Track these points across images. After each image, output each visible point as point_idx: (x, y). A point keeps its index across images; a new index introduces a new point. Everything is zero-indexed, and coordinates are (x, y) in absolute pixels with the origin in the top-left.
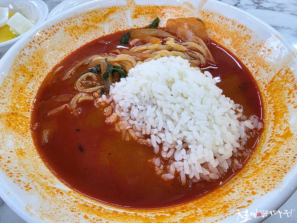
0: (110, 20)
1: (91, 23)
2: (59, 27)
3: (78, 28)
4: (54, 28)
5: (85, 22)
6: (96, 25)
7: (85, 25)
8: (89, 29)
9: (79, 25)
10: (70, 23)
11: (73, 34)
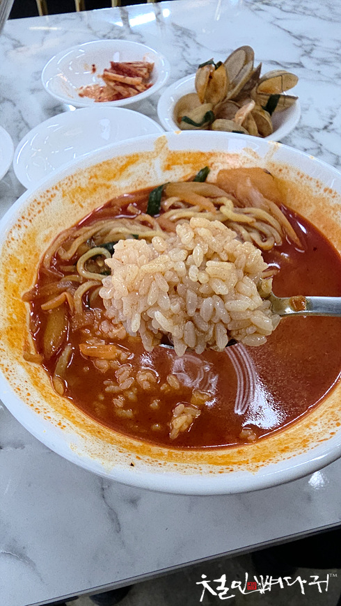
0: (129, 175)
1: (101, 181)
2: (55, 191)
3: (82, 190)
4: (49, 194)
5: (92, 180)
6: (108, 183)
7: (92, 186)
8: (97, 189)
9: (83, 186)
10: (71, 183)
11: (75, 200)
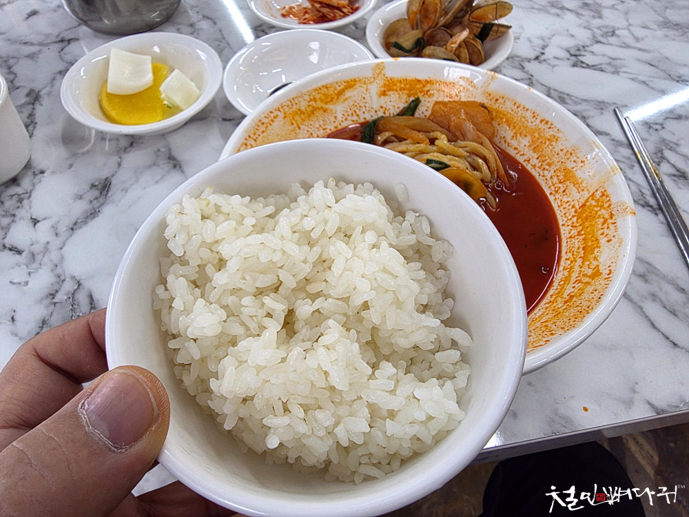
0: (346, 99)
1: (319, 104)
2: (278, 113)
3: (302, 113)
4: (272, 115)
5: (311, 103)
6: (326, 106)
7: (311, 108)
8: (315, 112)
9: (303, 108)
10: (292, 105)
11: (294, 122)
